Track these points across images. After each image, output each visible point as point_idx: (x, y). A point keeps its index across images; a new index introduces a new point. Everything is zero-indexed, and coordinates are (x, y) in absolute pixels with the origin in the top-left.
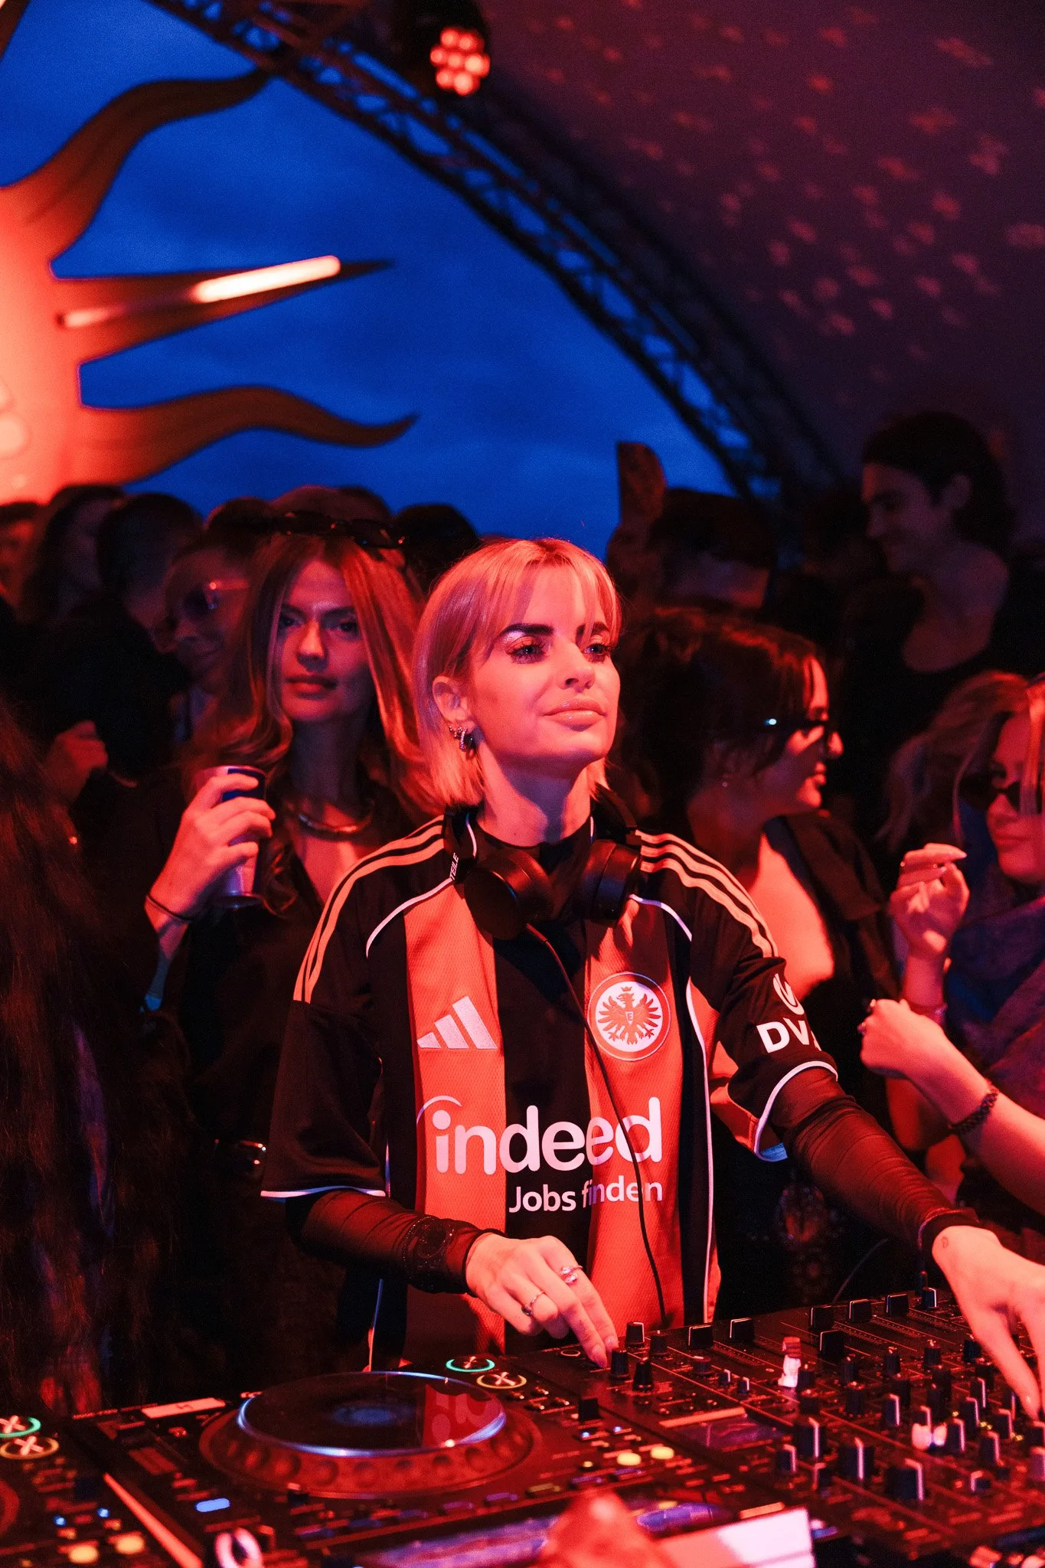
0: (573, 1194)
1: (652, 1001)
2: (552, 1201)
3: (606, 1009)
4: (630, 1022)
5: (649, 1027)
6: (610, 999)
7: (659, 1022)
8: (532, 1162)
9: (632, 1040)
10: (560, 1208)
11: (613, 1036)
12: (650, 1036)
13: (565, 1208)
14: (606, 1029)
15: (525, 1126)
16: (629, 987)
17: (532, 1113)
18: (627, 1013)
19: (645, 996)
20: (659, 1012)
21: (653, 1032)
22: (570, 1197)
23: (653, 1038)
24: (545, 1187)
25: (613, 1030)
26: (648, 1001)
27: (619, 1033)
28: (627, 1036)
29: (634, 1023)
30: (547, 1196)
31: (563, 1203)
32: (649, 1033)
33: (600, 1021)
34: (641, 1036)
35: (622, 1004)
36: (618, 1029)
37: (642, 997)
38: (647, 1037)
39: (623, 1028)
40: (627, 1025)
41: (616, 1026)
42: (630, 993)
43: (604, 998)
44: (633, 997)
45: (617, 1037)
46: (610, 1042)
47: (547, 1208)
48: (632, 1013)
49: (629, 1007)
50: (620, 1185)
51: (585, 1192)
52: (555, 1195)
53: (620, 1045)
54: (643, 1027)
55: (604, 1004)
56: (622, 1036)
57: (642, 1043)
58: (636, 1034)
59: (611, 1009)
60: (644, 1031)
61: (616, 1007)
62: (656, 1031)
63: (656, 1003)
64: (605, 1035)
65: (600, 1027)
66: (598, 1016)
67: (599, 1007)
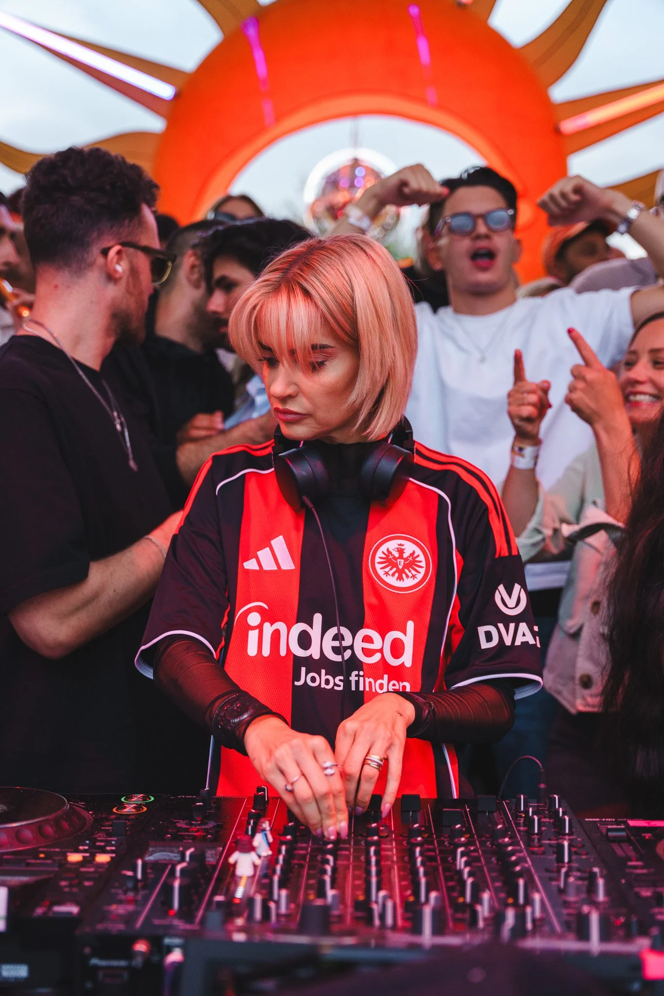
0: (342, 678)
1: (418, 556)
2: (327, 682)
3: (384, 556)
4: (401, 567)
5: (414, 572)
6: (388, 550)
7: (423, 571)
8: (314, 652)
9: (400, 578)
10: (333, 687)
11: (387, 573)
12: (414, 579)
13: (336, 688)
14: (382, 568)
15: (312, 627)
16: (403, 544)
17: (318, 618)
18: (398, 560)
19: (414, 552)
20: (423, 564)
21: (416, 576)
22: (340, 680)
23: (416, 581)
24: (323, 671)
25: (387, 569)
26: (415, 555)
27: (391, 572)
28: (397, 575)
29: (403, 568)
30: (324, 677)
31: (335, 684)
32: (414, 577)
33: (379, 563)
34: (407, 576)
35: (396, 555)
36: (391, 569)
37: (412, 552)
38: (412, 579)
39: (395, 569)
40: (397, 568)
41: (390, 567)
42: (402, 547)
43: (384, 548)
44: (405, 551)
45: (389, 575)
46: (384, 577)
47: (323, 685)
48: (403, 561)
49: (401, 557)
50: (385, 681)
51: (353, 678)
52: (330, 678)
53: (392, 581)
54: (410, 571)
55: (383, 553)
56: (393, 575)
57: (408, 582)
58: (404, 576)
59: (388, 556)
60: (410, 575)
61: (392, 555)
62: (420, 577)
63: (422, 558)
64: (381, 573)
65: (378, 567)
66: (377, 560)
67: (379, 554)
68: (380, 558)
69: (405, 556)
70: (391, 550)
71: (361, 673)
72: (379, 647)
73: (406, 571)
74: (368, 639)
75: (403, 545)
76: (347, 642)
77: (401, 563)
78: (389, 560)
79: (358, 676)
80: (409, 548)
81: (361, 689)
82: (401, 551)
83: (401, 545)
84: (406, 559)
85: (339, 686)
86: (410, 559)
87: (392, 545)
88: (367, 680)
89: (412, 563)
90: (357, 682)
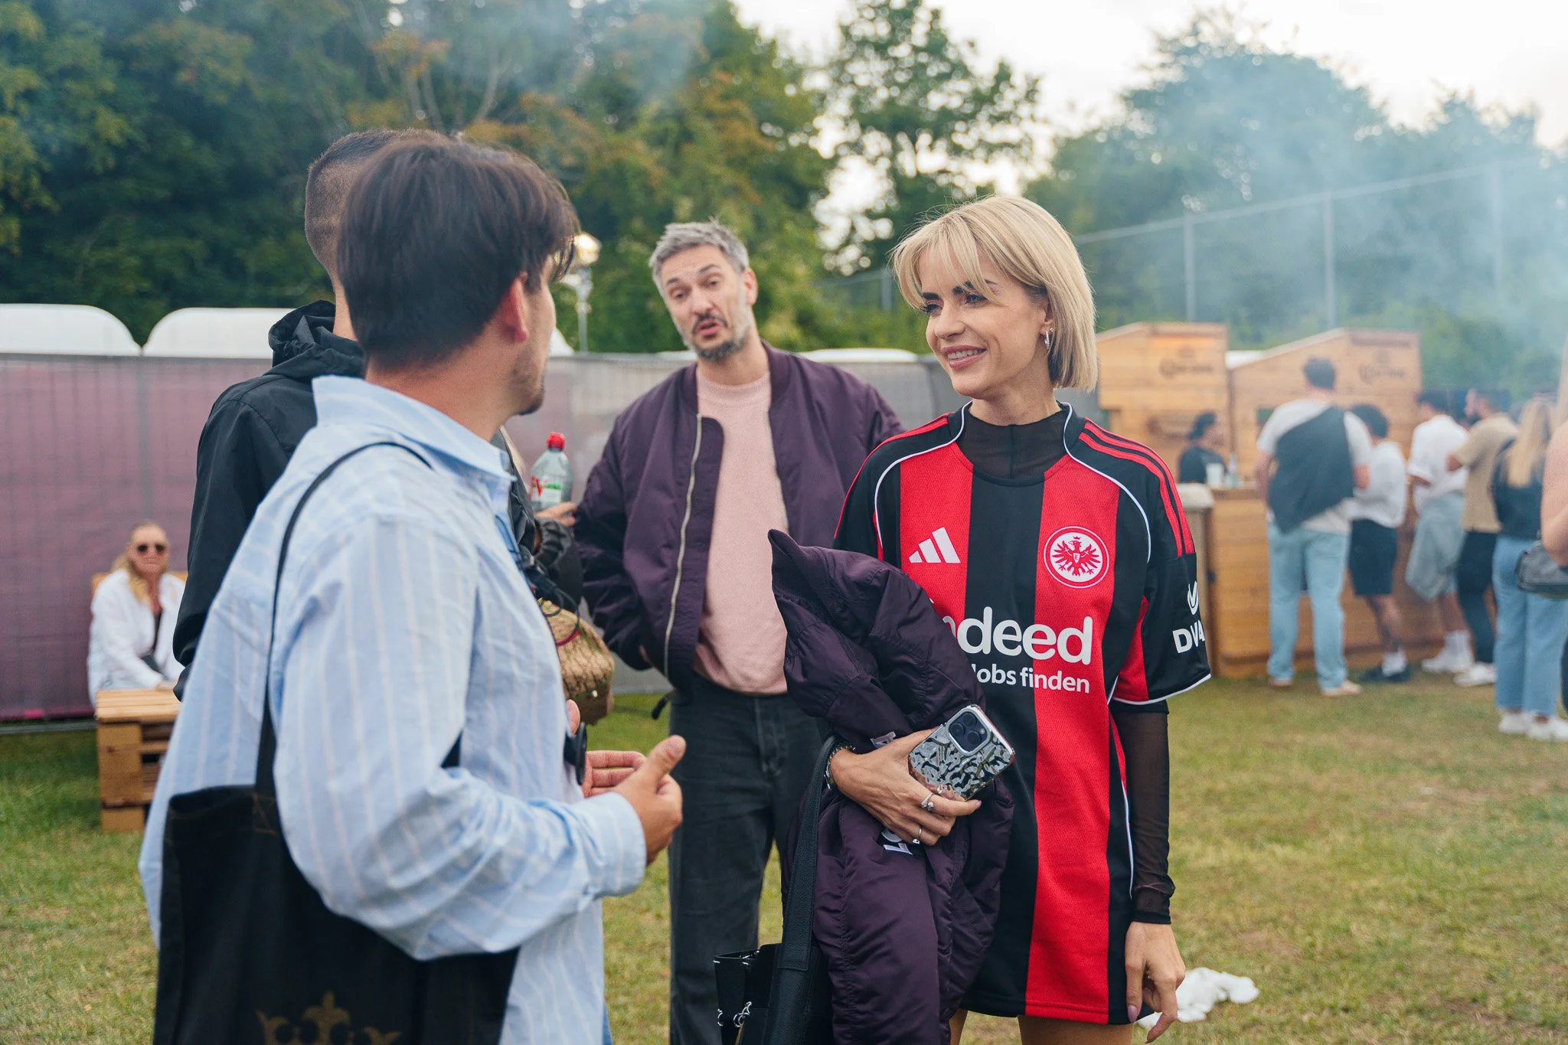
0: (1014, 673)
1: (1095, 550)
2: (999, 676)
3: (1060, 549)
4: (1077, 561)
5: (1091, 567)
6: (1064, 542)
7: (1099, 566)
8: (985, 647)
9: (1076, 573)
10: (1005, 681)
11: (1062, 567)
12: (1090, 573)
13: (1008, 682)
14: (1057, 561)
15: (982, 621)
17: (988, 612)
18: (1074, 554)
19: (1090, 546)
20: (1100, 558)
21: (1093, 570)
22: (1012, 675)
23: (1092, 576)
24: (994, 666)
25: (1063, 563)
26: (1091, 550)
27: (1066, 567)
28: (1073, 569)
29: (1080, 562)
30: (995, 671)
31: (1007, 679)
32: (1090, 571)
33: (1054, 555)
34: (1084, 571)
35: (1072, 548)
36: (1067, 563)
37: (1088, 545)
38: (1088, 573)
39: (1070, 563)
40: (1073, 562)
41: (1066, 561)
43: (1059, 541)
44: (1081, 544)
45: (1064, 569)
46: (1060, 572)
47: (994, 680)
48: (1079, 555)
49: (1077, 550)
50: (1059, 677)
51: (1023, 674)
52: (1002, 672)
53: (1068, 575)
54: (1086, 566)
55: (1059, 546)
56: (1069, 569)
57: (1084, 577)
58: (1080, 570)
59: (1063, 549)
60: (1086, 569)
61: (1068, 548)
62: (1096, 572)
63: (1098, 552)
64: (1056, 567)
65: (1053, 560)
66: (1053, 553)
67: (1055, 547)
68: (1056, 551)
69: (1081, 549)
70: (1066, 543)
71: (1031, 670)
72: (1053, 643)
73: (1082, 565)
74: (1040, 635)
75: (1079, 539)
76: (1017, 638)
77: (1077, 557)
78: (1065, 554)
79: (1027, 672)
80: (1086, 541)
81: (1031, 685)
82: (1077, 545)
83: (1077, 538)
84: (1082, 553)
85: (1011, 680)
86: (1087, 553)
87: (1068, 538)
88: (1037, 677)
89: (1088, 557)
90: (1027, 679)
